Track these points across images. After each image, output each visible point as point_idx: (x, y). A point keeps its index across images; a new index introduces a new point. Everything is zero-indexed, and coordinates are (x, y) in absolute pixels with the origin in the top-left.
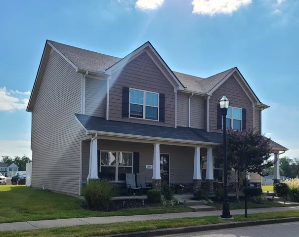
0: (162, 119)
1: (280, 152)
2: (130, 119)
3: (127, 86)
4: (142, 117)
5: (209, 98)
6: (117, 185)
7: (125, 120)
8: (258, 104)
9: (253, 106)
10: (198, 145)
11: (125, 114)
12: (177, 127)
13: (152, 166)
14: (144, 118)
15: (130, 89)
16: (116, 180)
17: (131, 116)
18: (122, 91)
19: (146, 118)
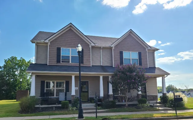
1: (165, 76)
2: (62, 64)
3: (59, 46)
4: (69, 62)
5: (113, 48)
6: (55, 99)
7: (59, 64)
8: (149, 48)
9: (147, 50)
10: (101, 75)
11: (58, 61)
12: (92, 66)
13: (77, 88)
14: (70, 62)
15: (61, 48)
16: (55, 96)
17: (62, 62)
18: (56, 50)
19: (72, 62)
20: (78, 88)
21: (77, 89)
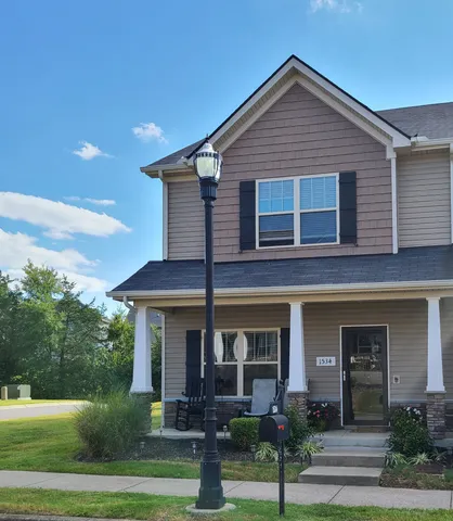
0: (349, 236)
2: (260, 252)
3: (248, 177)
4: (292, 242)
7: (249, 256)
10: (433, 291)
11: (246, 242)
13: (333, 359)
14: (297, 243)
15: (257, 182)
16: (240, 395)
17: (262, 244)
18: (237, 193)
19: (303, 242)
20: (337, 361)
21: (333, 364)
